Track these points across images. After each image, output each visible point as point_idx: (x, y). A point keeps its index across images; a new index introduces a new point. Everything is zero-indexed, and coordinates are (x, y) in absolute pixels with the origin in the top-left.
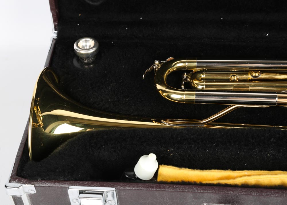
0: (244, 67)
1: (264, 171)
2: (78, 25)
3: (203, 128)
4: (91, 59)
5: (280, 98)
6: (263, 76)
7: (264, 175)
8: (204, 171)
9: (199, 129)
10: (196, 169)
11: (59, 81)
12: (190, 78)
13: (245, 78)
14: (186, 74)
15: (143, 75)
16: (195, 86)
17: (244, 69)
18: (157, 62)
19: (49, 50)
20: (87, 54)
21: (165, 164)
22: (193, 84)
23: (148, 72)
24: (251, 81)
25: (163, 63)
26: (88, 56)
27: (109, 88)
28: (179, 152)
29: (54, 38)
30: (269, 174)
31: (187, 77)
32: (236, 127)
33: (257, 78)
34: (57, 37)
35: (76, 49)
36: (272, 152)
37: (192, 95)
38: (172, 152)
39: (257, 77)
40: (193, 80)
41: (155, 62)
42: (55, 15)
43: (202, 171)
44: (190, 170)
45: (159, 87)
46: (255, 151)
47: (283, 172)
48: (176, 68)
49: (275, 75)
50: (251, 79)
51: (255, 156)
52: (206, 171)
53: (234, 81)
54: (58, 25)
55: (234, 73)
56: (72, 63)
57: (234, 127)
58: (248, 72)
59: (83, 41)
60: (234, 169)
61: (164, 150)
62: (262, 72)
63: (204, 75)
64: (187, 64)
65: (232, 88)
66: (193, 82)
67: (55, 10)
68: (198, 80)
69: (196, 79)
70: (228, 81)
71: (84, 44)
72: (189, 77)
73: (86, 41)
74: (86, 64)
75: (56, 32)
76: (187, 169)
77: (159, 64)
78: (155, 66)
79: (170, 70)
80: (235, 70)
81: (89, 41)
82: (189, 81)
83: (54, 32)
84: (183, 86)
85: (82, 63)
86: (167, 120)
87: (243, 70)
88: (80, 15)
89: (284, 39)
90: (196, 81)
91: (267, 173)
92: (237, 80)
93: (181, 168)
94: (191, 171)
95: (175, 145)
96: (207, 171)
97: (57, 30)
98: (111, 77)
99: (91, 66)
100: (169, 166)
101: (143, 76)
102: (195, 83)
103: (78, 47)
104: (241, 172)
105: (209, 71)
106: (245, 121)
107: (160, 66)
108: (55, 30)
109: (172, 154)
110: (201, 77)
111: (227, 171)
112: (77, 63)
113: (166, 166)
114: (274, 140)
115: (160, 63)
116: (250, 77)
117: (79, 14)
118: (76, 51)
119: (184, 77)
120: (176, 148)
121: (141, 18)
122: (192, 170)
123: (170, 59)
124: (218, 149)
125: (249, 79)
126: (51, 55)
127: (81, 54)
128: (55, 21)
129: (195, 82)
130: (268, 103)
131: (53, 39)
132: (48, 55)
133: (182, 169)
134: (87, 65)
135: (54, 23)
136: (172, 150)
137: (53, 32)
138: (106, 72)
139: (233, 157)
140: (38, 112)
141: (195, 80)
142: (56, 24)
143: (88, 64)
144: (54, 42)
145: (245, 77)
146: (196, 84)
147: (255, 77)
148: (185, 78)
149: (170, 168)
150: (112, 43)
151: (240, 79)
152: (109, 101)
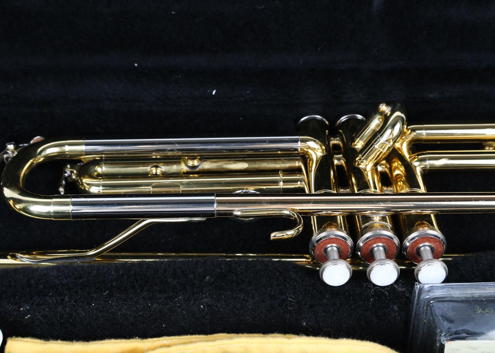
0: (169, 151)
1: (197, 336)
3: (86, 265)
5: (220, 203)
6: (207, 165)
7: (194, 342)
8: (91, 342)
9: (79, 266)
10: (75, 339)
12: (76, 174)
13: (176, 171)
14: (68, 166)
16: (85, 189)
17: (170, 154)
18: (11, 147)
21: (17, 336)
22: (82, 184)
24: (186, 175)
25: (21, 148)
28: (41, 312)
30: (201, 341)
31: (72, 172)
32: (147, 260)
33: (197, 169)
36: (207, 301)
37: (66, 204)
38: (28, 312)
39: (196, 167)
40: (80, 177)
41: (6, 147)
43: (86, 343)
44: (65, 342)
45: (8, 193)
46: (177, 301)
47: (229, 335)
48: (45, 156)
49: (228, 164)
50: (185, 171)
51: (179, 310)
52: (94, 342)
53: (156, 176)
55: (156, 162)
57: (144, 260)
58: (180, 159)
60: (144, 336)
61: (14, 308)
62: (203, 159)
63: (102, 168)
64: (67, 148)
65: (150, 189)
66: (81, 181)
68: (91, 177)
69: (86, 176)
70: (145, 176)
72: (75, 172)
76: (59, 341)
78: (8, 153)
79: (34, 161)
80: (158, 157)
82: (74, 179)
84: (61, 190)
86: (34, 253)
87: (169, 156)
89: (242, 99)
90: (87, 178)
91: (199, 339)
92: (162, 174)
93: (49, 341)
94: (67, 344)
95: (34, 299)
96: (96, 342)
100: (26, 339)
102: (86, 184)
104: (156, 341)
105: (111, 160)
106: (170, 247)
107: (16, 154)
109: (29, 316)
110: (96, 171)
111: (131, 340)
113: (20, 338)
114: (210, 280)
115: (16, 149)
116: (183, 168)
119: (66, 173)
120: (35, 303)
122: (68, 342)
123: (37, 139)
124: (112, 302)
125: (183, 171)
129: (86, 180)
130: (201, 214)
133: (51, 341)
136: (28, 307)
139: (141, 313)
141: (84, 178)
145: (174, 168)
146: (88, 184)
147: (194, 167)
148: (69, 173)
149: (27, 341)
151: (167, 172)
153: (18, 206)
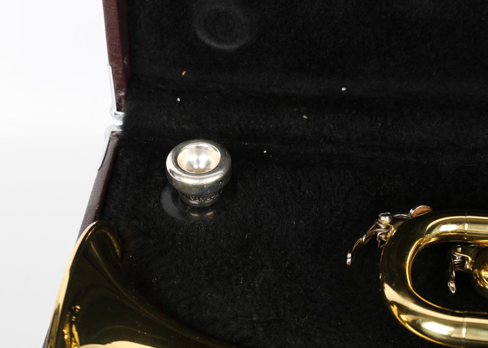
2: (179, 100)
4: (211, 198)
11: (123, 252)
12: (471, 263)
14: (460, 249)
15: (349, 255)
18: (385, 220)
19: (100, 165)
20: (201, 187)
22: (481, 279)
23: (362, 245)
26: (201, 192)
27: (254, 284)
29: (114, 130)
31: (464, 259)
34: (122, 127)
35: (171, 171)
40: (480, 269)
41: (379, 218)
42: (120, 72)
45: (390, 293)
48: (437, 235)
54: (125, 97)
56: (160, 205)
59: (191, 150)
64: (466, 227)
66: (480, 275)
67: (121, 61)
71: (193, 158)
72: (470, 259)
73: (199, 150)
74: (194, 209)
75: (121, 114)
77: (390, 223)
78: (379, 227)
79: (420, 242)
81: (206, 149)
82: (469, 269)
83: (115, 114)
84: (452, 285)
85: (185, 205)
88: (183, 74)
97: (123, 109)
98: (260, 251)
99: (209, 214)
101: (346, 258)
102: (485, 278)
103: (177, 166)
107: (393, 231)
108: (118, 110)
112: (173, 205)
115: (393, 221)
117: (183, 72)
118: (172, 178)
119: (455, 258)
121: (344, 89)
123: (421, 209)
126: (104, 178)
127: (185, 186)
128: (118, 88)
129: (485, 273)
131: (113, 132)
132: (98, 176)
134: (199, 213)
135: (116, 93)
137: (112, 115)
138: (246, 237)
140: (71, 341)
142: (122, 94)
143: (201, 209)
144: (115, 141)
148: (457, 260)
150: (265, 152)
152: (255, 319)
153: (404, 317)
